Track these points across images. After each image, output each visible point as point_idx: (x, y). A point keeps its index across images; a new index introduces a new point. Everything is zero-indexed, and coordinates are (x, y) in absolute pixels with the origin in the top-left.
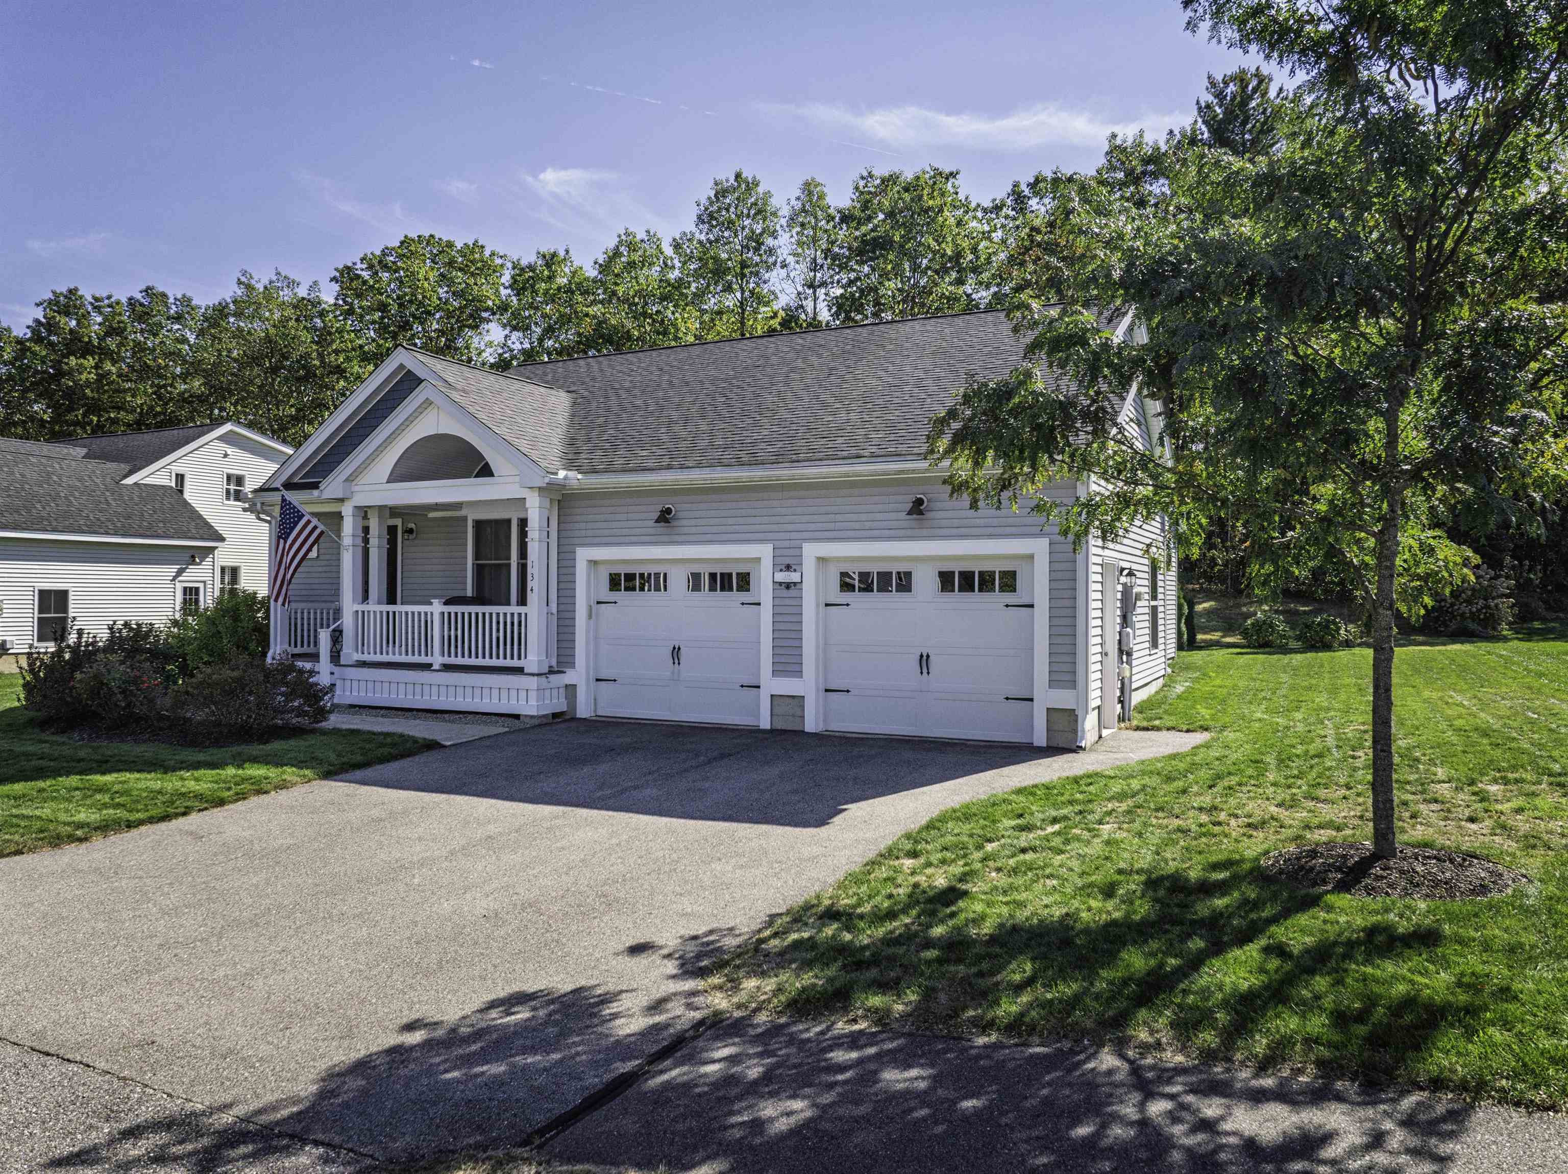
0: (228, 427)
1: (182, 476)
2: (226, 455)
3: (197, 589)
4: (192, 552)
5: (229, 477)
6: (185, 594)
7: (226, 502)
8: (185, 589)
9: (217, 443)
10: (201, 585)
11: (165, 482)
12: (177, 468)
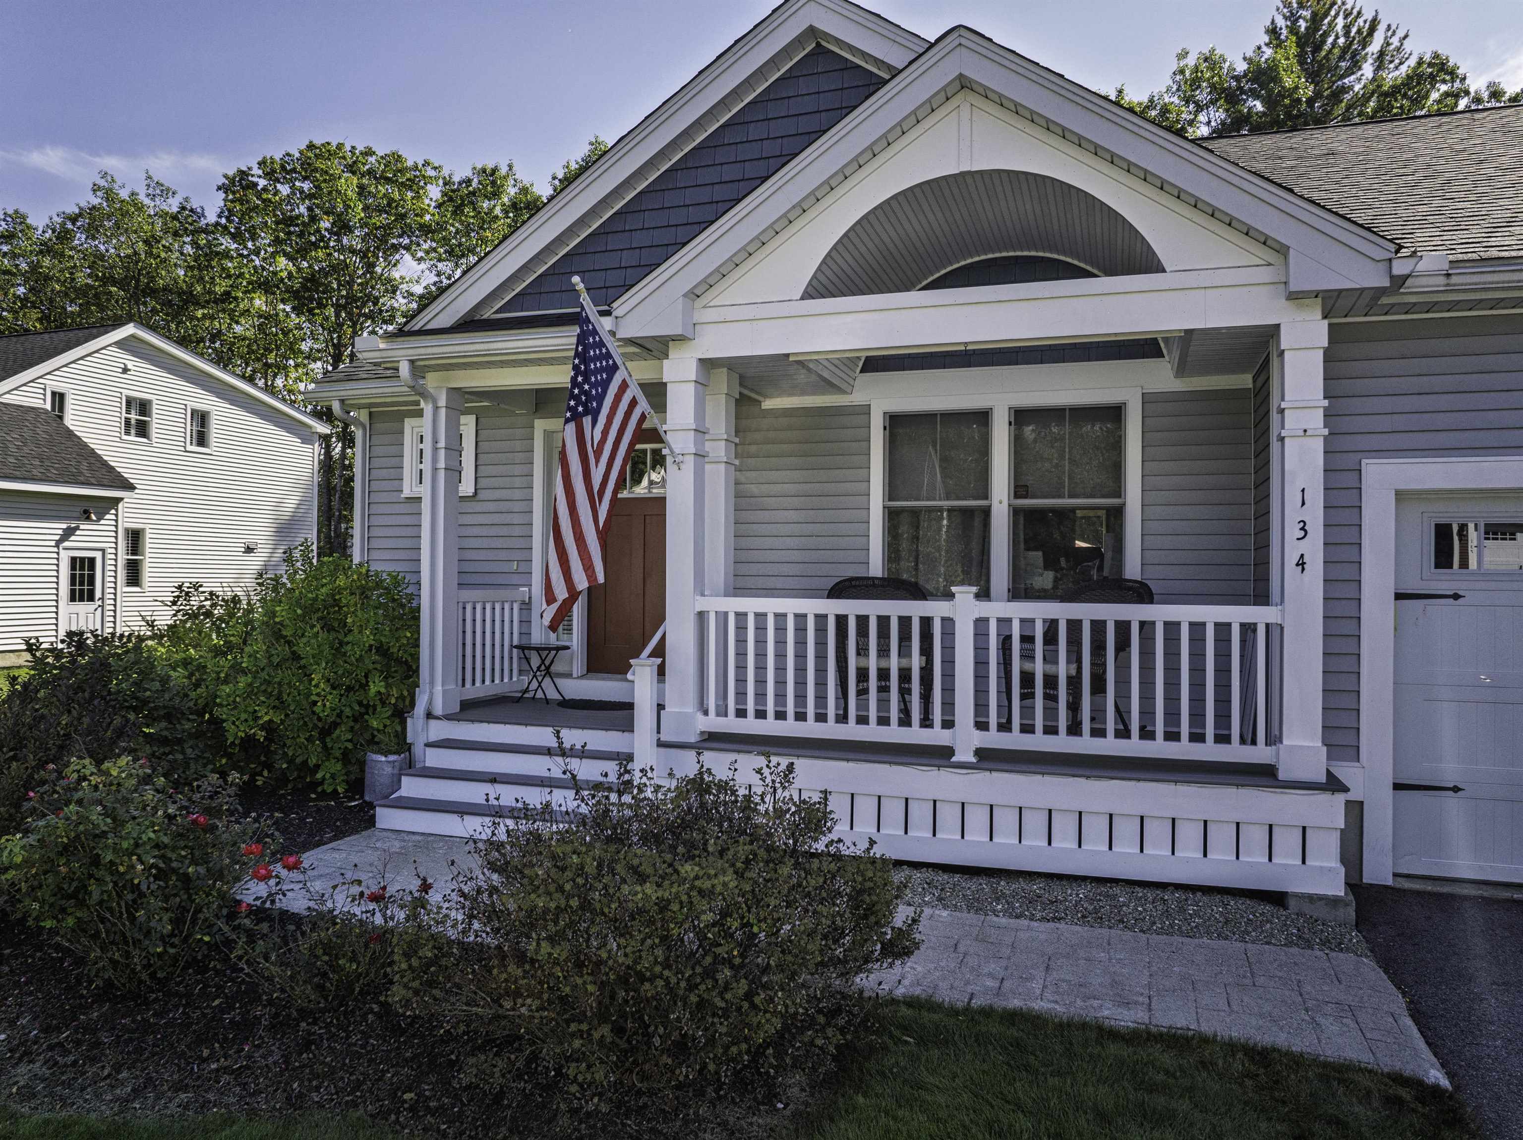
0: (129, 330)
1: (62, 396)
2: (125, 370)
3: (92, 561)
4: (86, 505)
5: (129, 402)
6: (73, 568)
7: (125, 437)
8: (73, 560)
9: (114, 351)
10: (98, 555)
11: (37, 403)
12: (54, 384)
